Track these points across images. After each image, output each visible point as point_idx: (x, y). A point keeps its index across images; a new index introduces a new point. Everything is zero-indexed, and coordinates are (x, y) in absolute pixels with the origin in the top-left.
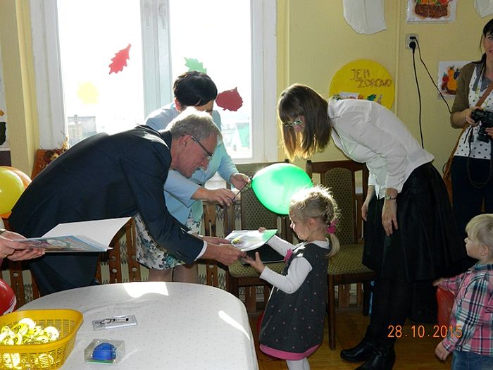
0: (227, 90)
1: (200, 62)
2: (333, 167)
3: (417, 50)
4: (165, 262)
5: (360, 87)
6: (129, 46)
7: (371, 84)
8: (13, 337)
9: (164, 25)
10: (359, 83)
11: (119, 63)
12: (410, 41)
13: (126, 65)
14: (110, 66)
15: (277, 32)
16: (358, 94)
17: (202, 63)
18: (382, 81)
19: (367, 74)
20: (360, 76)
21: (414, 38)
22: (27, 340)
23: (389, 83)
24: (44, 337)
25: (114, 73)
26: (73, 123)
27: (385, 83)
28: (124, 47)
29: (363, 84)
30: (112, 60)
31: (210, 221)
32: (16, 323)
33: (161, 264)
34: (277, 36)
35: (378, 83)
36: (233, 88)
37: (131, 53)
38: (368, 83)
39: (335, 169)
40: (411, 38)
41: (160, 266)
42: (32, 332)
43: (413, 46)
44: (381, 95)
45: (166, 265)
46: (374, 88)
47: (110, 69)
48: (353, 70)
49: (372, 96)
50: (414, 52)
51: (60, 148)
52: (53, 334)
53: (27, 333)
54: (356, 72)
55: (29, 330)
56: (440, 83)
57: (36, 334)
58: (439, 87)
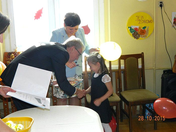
2: (129, 57)
3: (163, 8)
4: (64, 95)
5: (139, 23)
6: (42, 8)
7: (144, 22)
10: (139, 21)
11: (38, 15)
12: (160, 4)
13: (41, 16)
14: (35, 17)
15: (104, 1)
16: (139, 26)
18: (149, 21)
19: (142, 18)
20: (139, 19)
21: (162, 3)
25: (36, 19)
27: (150, 22)
28: (40, 9)
29: (141, 22)
30: (36, 14)
33: (62, 96)
35: (147, 22)
36: (86, 25)
37: (43, 11)
38: (143, 22)
39: (130, 58)
40: (160, 3)
41: (62, 97)
43: (161, 6)
44: (148, 27)
45: (64, 96)
46: (145, 24)
48: (137, 16)
49: (145, 27)
50: (162, 9)
51: (14, 51)
56: (173, 21)
58: (172, 23)
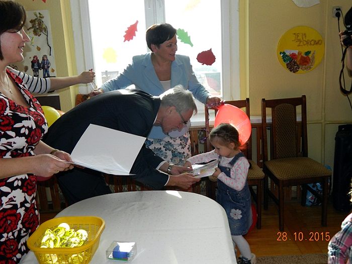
0: (204, 51)
1: (185, 32)
3: (341, 18)
5: (299, 46)
6: (137, 22)
7: (307, 43)
8: (53, 239)
9: (160, 6)
10: (298, 43)
11: (130, 34)
12: (336, 12)
13: (135, 36)
14: (124, 36)
15: (239, 9)
16: (298, 51)
17: (187, 32)
18: (315, 41)
19: (304, 36)
20: (299, 38)
21: (339, 9)
22: (63, 240)
23: (320, 43)
24: (77, 238)
25: (127, 41)
26: (105, 76)
27: (317, 43)
28: (133, 23)
29: (302, 44)
30: (126, 32)
31: (194, 141)
32: (57, 226)
34: (239, 11)
35: (312, 43)
36: (209, 49)
37: (138, 27)
38: (305, 43)
39: (282, 104)
40: (337, 9)
42: (68, 234)
43: (338, 15)
44: (315, 51)
46: (309, 46)
47: (124, 38)
48: (295, 34)
49: (308, 52)
50: (339, 20)
52: (83, 236)
53: (64, 235)
54: (297, 35)
55: (65, 232)
57: (71, 235)
